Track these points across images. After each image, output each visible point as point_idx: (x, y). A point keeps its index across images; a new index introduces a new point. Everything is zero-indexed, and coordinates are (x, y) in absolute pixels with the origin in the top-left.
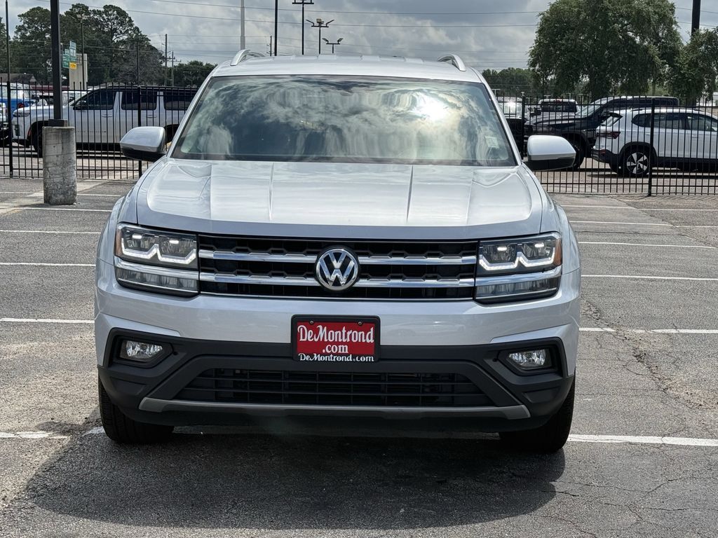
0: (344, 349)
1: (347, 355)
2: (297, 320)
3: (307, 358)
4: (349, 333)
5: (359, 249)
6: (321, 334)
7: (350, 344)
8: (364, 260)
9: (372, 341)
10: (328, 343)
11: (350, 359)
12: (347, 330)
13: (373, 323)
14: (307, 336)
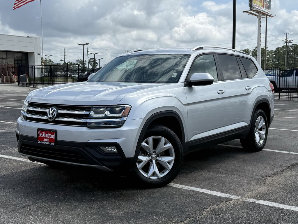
0: (48, 140)
1: (48, 142)
2: (39, 130)
3: (39, 142)
4: (49, 135)
5: (59, 108)
6: (43, 134)
7: (49, 138)
8: (60, 111)
9: (54, 138)
10: (45, 138)
11: (48, 143)
12: (49, 134)
13: (55, 132)
14: (40, 135)
